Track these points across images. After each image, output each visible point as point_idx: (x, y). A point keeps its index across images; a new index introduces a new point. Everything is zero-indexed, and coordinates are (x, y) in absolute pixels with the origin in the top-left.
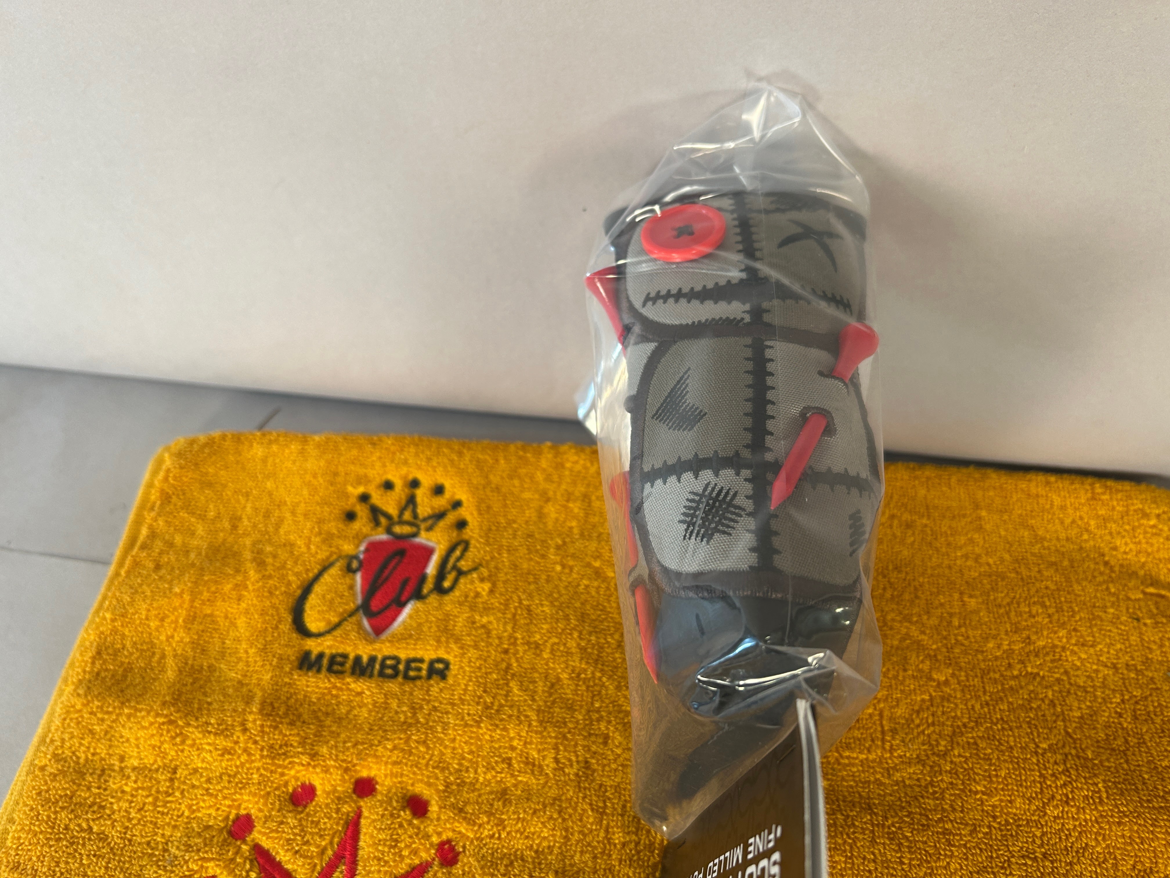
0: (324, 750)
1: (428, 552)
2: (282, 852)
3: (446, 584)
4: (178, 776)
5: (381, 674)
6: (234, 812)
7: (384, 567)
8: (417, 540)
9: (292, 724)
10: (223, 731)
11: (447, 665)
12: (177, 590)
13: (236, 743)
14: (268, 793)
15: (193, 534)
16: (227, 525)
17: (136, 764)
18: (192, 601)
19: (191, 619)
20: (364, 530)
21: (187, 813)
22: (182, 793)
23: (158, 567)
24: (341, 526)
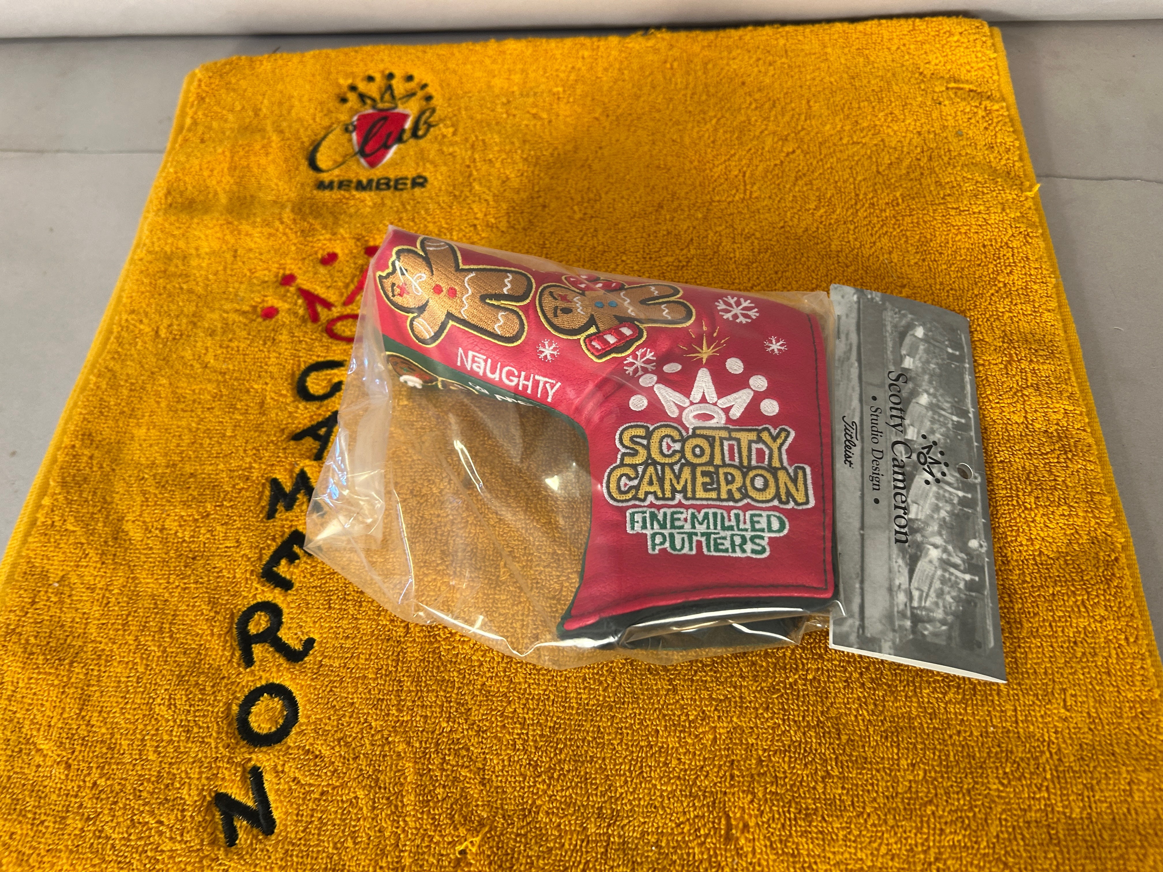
0: (342, 231)
1: (405, 117)
2: (318, 288)
3: (420, 133)
4: (239, 252)
5: (378, 188)
6: (281, 272)
7: (374, 126)
8: (396, 111)
9: (315, 218)
10: (268, 224)
11: (426, 180)
12: (220, 150)
13: (277, 230)
14: (304, 259)
15: (226, 121)
16: (251, 113)
17: (207, 250)
18: (232, 157)
19: (233, 168)
20: (356, 107)
21: (248, 274)
22: (244, 263)
23: (202, 141)
24: (337, 105)
